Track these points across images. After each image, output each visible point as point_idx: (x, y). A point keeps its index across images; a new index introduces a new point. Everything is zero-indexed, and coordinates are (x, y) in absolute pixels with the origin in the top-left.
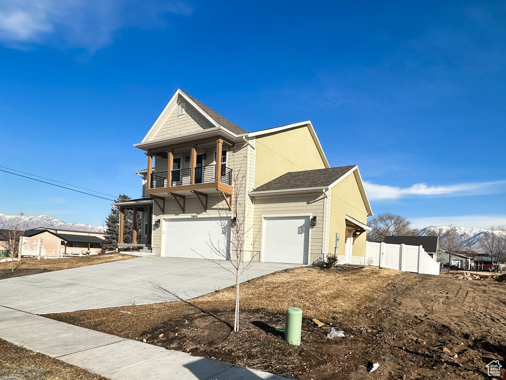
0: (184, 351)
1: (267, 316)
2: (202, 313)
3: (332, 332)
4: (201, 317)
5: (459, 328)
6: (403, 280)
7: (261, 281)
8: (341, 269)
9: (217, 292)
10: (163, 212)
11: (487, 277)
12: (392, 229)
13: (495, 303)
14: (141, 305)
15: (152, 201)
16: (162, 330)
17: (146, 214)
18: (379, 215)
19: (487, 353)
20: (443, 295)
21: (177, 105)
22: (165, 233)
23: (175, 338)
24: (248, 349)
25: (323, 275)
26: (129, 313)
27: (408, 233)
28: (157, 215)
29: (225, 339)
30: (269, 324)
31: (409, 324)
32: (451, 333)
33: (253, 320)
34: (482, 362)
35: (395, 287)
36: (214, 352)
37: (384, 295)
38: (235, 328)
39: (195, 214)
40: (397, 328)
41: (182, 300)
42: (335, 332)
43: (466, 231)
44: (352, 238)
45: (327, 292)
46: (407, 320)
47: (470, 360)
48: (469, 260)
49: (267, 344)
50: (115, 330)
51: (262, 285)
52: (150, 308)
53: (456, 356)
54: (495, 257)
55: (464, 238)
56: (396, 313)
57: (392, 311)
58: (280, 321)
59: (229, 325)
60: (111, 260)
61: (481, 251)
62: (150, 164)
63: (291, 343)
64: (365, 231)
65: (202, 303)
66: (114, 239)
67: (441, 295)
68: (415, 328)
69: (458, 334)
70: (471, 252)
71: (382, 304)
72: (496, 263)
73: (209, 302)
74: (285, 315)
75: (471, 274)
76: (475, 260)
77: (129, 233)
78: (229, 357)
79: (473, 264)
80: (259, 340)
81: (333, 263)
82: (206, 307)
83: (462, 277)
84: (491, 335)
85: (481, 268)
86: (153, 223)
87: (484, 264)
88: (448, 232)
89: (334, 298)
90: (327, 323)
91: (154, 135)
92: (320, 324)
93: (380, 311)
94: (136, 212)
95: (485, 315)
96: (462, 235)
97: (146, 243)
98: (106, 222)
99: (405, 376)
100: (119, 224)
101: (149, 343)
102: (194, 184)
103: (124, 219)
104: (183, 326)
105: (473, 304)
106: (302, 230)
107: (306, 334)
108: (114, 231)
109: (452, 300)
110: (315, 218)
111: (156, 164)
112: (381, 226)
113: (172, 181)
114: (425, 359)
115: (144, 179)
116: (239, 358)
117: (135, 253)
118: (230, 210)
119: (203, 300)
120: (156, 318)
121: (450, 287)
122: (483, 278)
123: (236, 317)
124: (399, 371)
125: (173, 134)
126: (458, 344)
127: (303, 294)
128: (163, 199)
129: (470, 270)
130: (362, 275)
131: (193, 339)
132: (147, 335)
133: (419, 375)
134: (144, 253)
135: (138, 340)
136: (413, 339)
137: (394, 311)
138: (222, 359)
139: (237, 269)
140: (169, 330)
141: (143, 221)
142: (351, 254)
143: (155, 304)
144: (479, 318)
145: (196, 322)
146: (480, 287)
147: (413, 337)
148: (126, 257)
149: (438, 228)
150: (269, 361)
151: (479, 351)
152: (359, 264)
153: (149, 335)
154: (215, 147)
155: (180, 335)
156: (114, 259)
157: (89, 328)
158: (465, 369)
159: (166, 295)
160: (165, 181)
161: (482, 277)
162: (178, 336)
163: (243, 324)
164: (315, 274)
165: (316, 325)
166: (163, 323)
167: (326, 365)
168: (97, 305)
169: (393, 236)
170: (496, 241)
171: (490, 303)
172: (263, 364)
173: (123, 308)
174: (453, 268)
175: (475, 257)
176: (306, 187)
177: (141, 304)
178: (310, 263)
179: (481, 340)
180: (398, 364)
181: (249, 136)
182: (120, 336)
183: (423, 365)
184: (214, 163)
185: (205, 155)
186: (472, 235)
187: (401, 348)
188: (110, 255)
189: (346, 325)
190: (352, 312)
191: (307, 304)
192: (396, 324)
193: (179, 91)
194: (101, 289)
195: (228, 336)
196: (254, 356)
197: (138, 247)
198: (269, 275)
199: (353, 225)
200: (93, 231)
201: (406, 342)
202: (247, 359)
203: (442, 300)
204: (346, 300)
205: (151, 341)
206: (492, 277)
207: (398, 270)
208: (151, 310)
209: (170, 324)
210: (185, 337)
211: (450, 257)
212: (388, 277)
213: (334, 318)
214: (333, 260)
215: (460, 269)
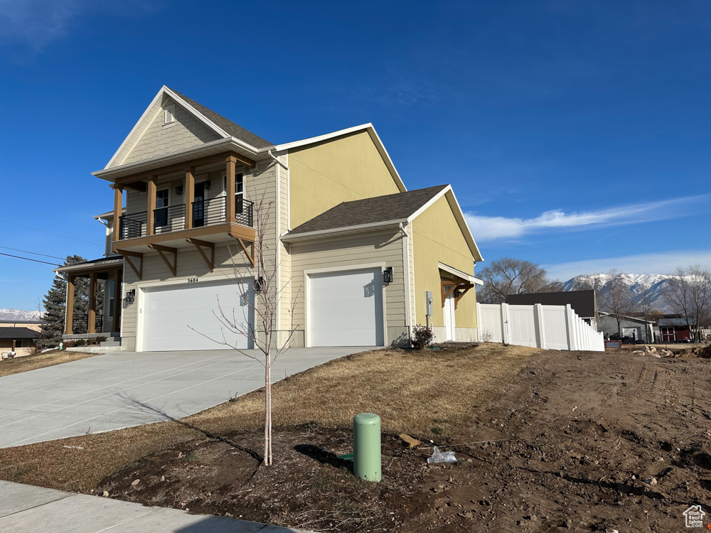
0: (177, 506)
1: (321, 434)
2: (208, 439)
3: (434, 454)
4: (206, 445)
5: (651, 434)
6: (545, 362)
7: (307, 378)
8: (438, 349)
9: (232, 401)
10: (140, 276)
11: (684, 351)
12: (517, 283)
13: (705, 389)
14: (101, 434)
15: (121, 260)
16: (137, 473)
17: (112, 283)
18: (494, 263)
19: (707, 473)
20: (616, 381)
21: (161, 109)
22: (143, 311)
23: (160, 485)
24: (289, 495)
25: (411, 361)
26: (80, 448)
27: (544, 288)
28: (130, 282)
29: (248, 480)
30: (325, 449)
31: (566, 432)
32: (639, 443)
33: (296, 443)
34: (700, 488)
35: (534, 374)
36: (230, 505)
37: (518, 387)
38: (266, 460)
39: (195, 277)
40: (546, 440)
41: (173, 419)
42: (440, 454)
43: (638, 279)
44: (453, 299)
45: (419, 388)
46: (562, 425)
47: (679, 487)
48: (651, 326)
49: (323, 484)
50: (55, 479)
51: (309, 384)
52: (116, 437)
53: (654, 481)
54: (692, 317)
55: (638, 291)
56: (541, 415)
57: (534, 412)
58: (343, 441)
59: (254, 455)
60: (50, 363)
61: (667, 310)
62: (119, 201)
63: (365, 479)
64: (472, 286)
65: (208, 421)
66: (57, 329)
67: (612, 381)
68: (577, 438)
69: (651, 443)
70: (652, 312)
71: (515, 402)
72: (696, 328)
73: (220, 419)
74: (351, 431)
75: (657, 349)
76: (660, 324)
77: (83, 318)
78: (256, 510)
79: (658, 333)
80: (308, 478)
81: (425, 340)
82: (214, 428)
83: (644, 354)
84: (707, 441)
85: (672, 338)
86: (123, 296)
87: (676, 331)
88: (609, 283)
89: (433, 397)
90: (425, 441)
91: (125, 156)
92: (413, 443)
93: (513, 414)
94: (94, 281)
95: (692, 410)
96: (633, 287)
97: (112, 331)
98: (44, 302)
99: (570, 521)
100: (66, 305)
101: (114, 498)
102: (191, 227)
103: (75, 295)
104: (174, 463)
105: (668, 393)
106: (371, 290)
107: (390, 461)
108: (58, 317)
109: (632, 389)
110: (389, 270)
111: (128, 201)
112: (499, 279)
113: (155, 225)
114: (600, 490)
115: (109, 227)
116: (274, 511)
117: (93, 349)
118: (252, 265)
119: (210, 416)
120: (126, 454)
121: (625, 368)
122: (678, 353)
123: (267, 438)
124: (559, 514)
125: (156, 153)
126: (653, 460)
127: (380, 394)
128: (140, 255)
129: (655, 343)
130: (475, 357)
131: (192, 485)
132: (110, 484)
133: (595, 517)
134: (107, 348)
135: (94, 494)
136: (575, 458)
137: (537, 413)
138: (244, 516)
139: (267, 354)
140: (149, 472)
141: (107, 295)
142: (454, 325)
143: (126, 429)
144: (683, 415)
145: (197, 455)
146: (676, 365)
147: (575, 454)
148: (76, 356)
149: (592, 277)
150: (328, 514)
151: (692, 469)
152: (469, 341)
153: (113, 484)
154: (224, 170)
155: (169, 478)
156: (55, 361)
157: (8, 480)
158: (673, 502)
159: (146, 413)
160: (144, 227)
161: (676, 352)
162: (165, 482)
163: (280, 452)
164: (397, 360)
165: (406, 444)
166: (139, 461)
167: (429, 512)
168: (24, 438)
169: (519, 294)
170: (689, 293)
171: (697, 389)
172: (318, 519)
173: (68, 441)
174: (626, 340)
175: (660, 320)
176: (372, 222)
177: (100, 432)
178: (387, 343)
179: (692, 451)
180: (556, 502)
181: (278, 150)
182: (63, 489)
183: (600, 500)
184: (224, 194)
185: (208, 183)
186: (648, 285)
187: (558, 474)
188: (48, 356)
189: (457, 441)
190: (466, 419)
191: (388, 410)
192: (543, 435)
193: (164, 89)
194: (31, 412)
195: (254, 474)
196: (300, 505)
197: (98, 338)
198: (321, 366)
199: (452, 277)
200: (21, 319)
201: (563, 463)
202: (289, 511)
203: (615, 389)
204: (452, 398)
205: (117, 494)
206: (693, 351)
207: (536, 347)
208: (118, 441)
209: (152, 462)
210: (178, 481)
211: (619, 323)
212: (520, 358)
213: (435, 431)
214: (425, 335)
215: (638, 342)
